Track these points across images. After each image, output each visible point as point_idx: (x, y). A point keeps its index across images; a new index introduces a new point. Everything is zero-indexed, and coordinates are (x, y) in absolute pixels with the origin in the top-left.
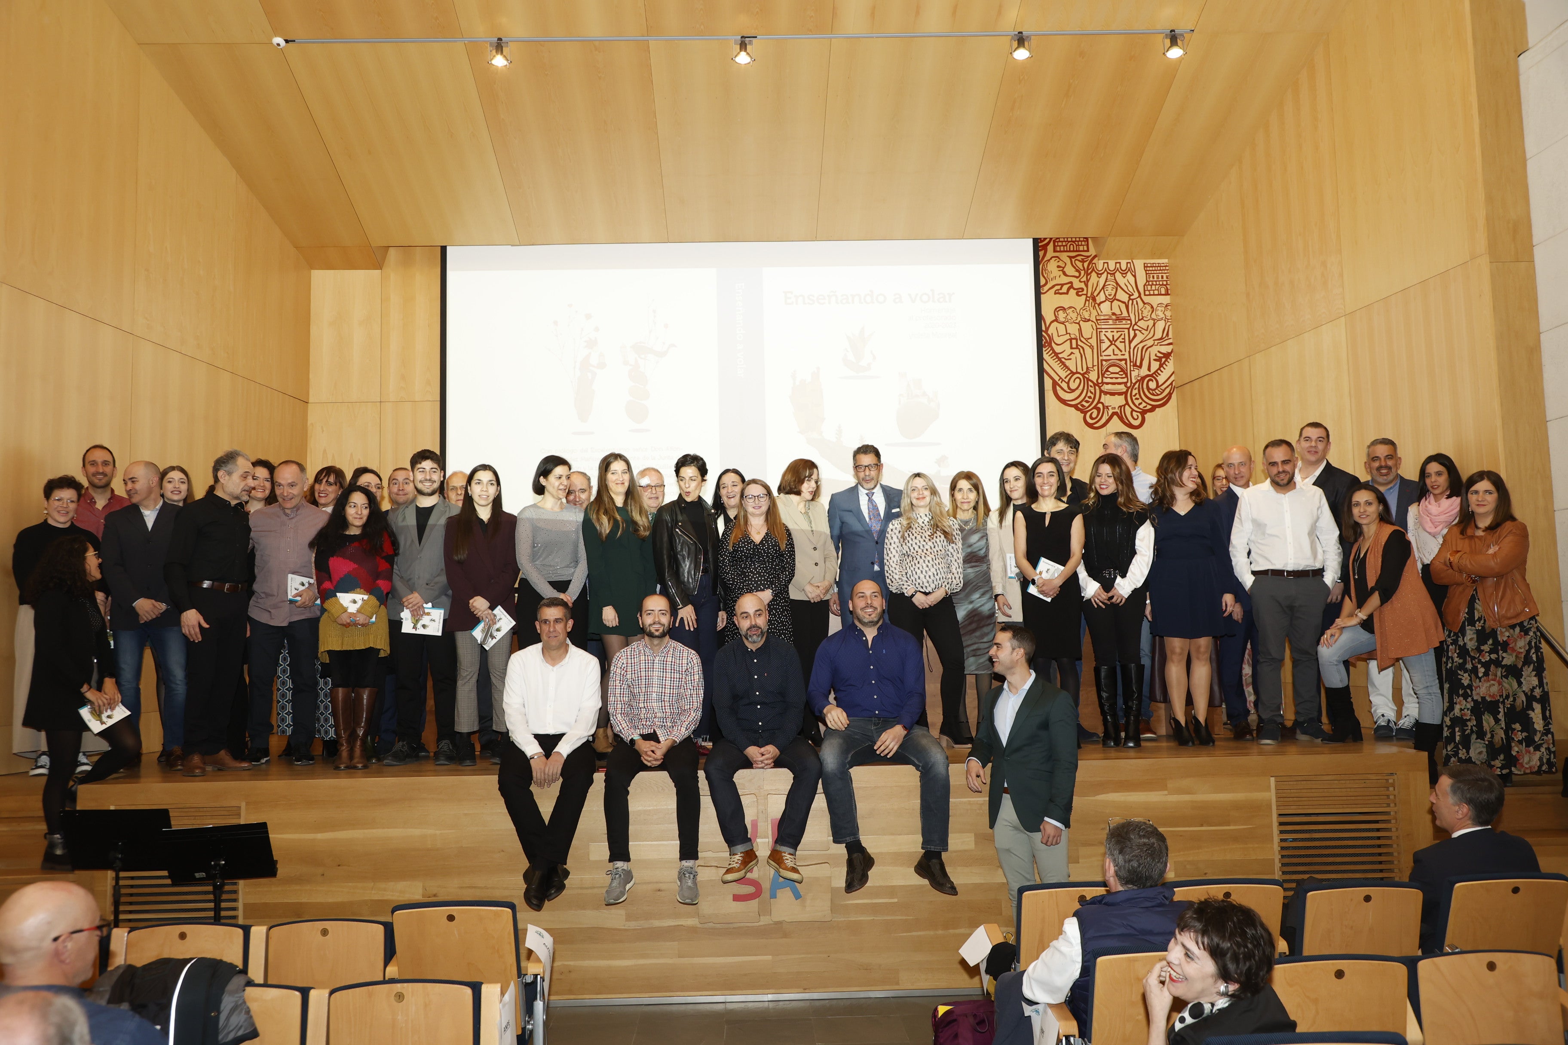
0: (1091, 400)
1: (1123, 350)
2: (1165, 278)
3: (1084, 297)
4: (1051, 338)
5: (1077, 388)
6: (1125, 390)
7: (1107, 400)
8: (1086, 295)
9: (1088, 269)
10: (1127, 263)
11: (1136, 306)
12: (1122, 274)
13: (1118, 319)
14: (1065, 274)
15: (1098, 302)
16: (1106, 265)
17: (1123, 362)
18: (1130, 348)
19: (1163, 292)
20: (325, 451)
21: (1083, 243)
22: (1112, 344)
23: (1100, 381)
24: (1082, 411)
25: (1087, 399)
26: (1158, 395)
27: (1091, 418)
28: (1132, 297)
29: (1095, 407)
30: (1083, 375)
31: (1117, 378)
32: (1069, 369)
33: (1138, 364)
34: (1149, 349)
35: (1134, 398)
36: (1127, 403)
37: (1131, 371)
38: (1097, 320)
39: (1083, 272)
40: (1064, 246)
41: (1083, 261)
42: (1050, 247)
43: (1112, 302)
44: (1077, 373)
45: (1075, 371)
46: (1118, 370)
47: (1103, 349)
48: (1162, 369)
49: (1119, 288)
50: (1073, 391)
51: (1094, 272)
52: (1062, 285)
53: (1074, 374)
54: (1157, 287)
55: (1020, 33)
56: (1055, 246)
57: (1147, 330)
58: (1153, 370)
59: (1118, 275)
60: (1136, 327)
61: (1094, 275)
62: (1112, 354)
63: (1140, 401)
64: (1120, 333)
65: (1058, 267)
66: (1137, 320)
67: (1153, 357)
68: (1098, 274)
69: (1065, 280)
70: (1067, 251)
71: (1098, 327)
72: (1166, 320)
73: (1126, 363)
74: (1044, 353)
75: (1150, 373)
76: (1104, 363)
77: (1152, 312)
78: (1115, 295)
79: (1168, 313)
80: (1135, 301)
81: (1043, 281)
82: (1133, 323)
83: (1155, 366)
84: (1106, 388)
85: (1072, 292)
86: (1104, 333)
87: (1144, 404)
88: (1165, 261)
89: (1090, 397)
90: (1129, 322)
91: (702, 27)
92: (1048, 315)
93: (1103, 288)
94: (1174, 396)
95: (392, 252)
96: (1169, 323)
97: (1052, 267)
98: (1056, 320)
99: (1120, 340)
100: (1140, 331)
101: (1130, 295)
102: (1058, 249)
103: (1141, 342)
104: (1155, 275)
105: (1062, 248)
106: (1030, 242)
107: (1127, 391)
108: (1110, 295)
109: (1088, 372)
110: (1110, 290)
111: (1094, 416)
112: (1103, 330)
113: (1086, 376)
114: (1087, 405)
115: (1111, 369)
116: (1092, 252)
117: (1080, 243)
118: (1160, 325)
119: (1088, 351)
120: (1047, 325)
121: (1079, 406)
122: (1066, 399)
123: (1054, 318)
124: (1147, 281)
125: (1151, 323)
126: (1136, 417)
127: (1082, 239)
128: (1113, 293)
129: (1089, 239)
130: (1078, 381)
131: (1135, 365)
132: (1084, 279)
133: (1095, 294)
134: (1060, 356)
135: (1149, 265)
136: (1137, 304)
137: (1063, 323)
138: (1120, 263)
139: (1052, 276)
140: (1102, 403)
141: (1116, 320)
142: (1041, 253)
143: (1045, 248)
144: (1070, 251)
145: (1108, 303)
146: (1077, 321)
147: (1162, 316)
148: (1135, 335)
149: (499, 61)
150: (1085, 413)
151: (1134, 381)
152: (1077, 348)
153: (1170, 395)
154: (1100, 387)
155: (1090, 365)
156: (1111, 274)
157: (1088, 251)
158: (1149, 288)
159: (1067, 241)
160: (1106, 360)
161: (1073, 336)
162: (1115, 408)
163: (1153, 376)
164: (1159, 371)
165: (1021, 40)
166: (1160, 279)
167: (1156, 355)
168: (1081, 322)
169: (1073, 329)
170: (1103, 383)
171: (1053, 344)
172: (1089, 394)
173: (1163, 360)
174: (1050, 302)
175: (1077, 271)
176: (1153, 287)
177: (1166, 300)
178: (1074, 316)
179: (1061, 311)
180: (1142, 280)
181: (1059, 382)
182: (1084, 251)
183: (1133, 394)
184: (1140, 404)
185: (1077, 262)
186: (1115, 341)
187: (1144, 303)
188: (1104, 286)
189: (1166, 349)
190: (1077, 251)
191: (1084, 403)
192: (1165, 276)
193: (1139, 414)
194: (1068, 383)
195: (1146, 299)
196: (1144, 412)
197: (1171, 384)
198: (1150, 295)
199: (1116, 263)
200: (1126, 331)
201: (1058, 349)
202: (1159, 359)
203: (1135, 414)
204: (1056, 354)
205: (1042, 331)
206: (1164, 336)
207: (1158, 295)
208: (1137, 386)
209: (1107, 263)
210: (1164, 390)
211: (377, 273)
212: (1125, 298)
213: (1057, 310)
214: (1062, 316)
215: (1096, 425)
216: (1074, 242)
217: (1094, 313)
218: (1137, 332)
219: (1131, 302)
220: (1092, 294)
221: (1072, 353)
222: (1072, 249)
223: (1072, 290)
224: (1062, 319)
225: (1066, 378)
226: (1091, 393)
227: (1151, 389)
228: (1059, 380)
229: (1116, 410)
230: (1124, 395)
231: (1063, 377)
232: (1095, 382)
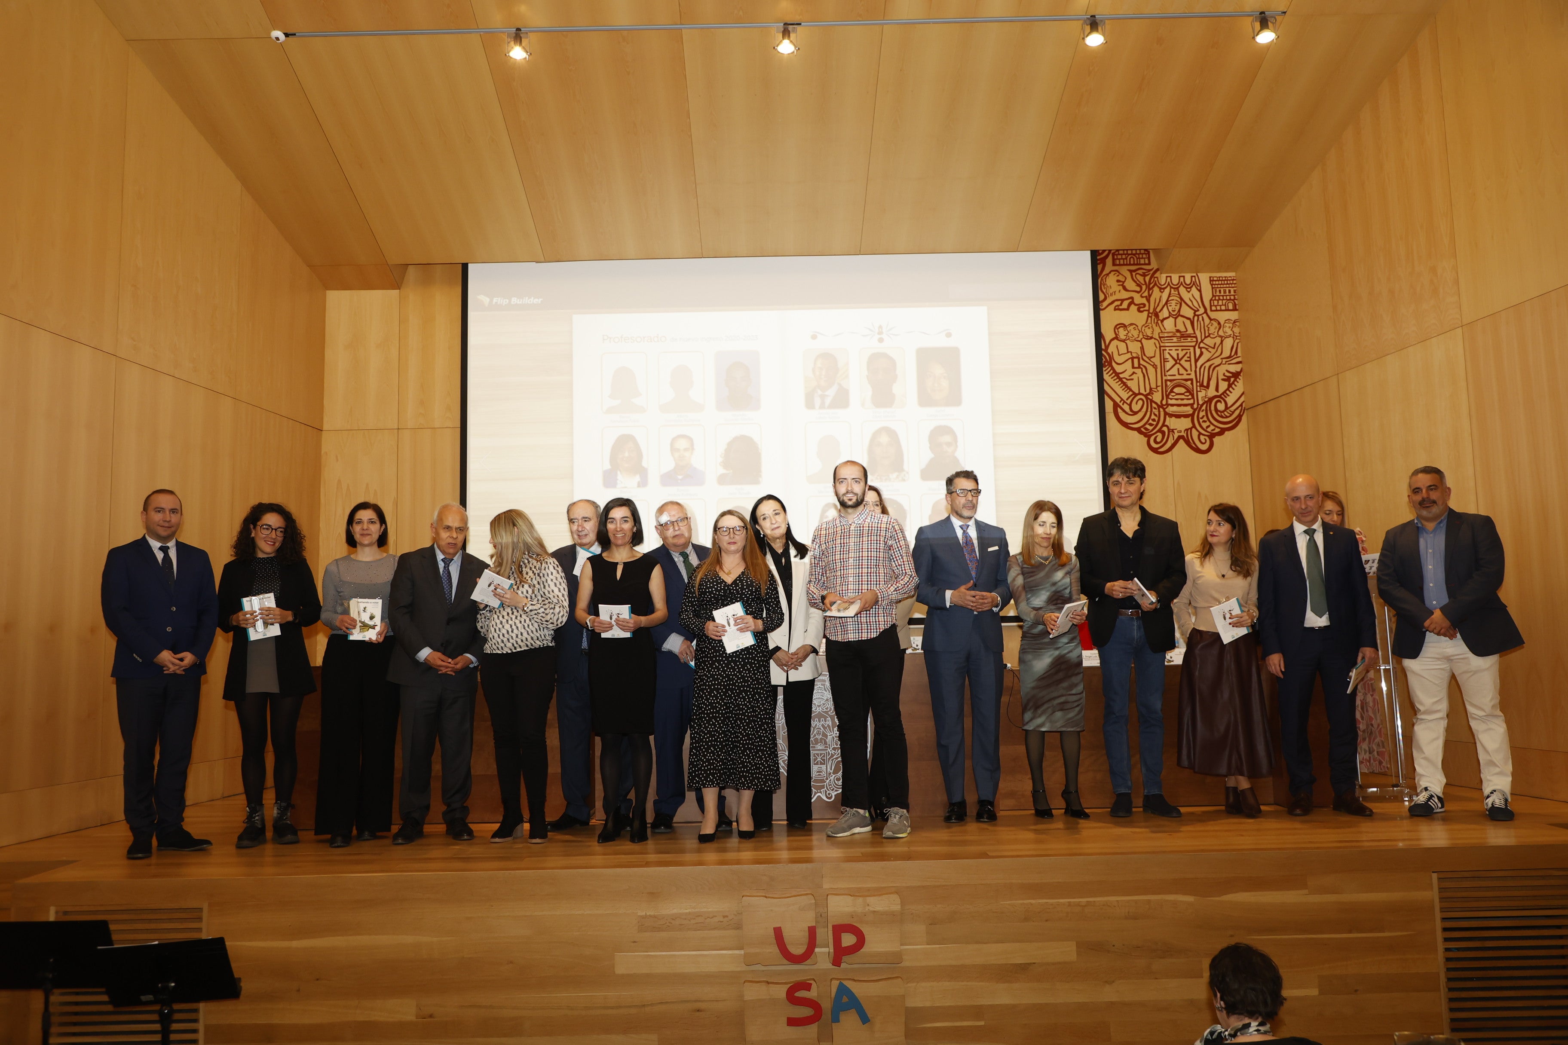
0: (1155, 423)
1: (1188, 368)
2: (1232, 293)
3: (1146, 313)
4: (1111, 357)
5: (1140, 410)
6: (1191, 412)
7: (1172, 422)
8: (1149, 310)
9: (1150, 283)
10: (1192, 277)
11: (1202, 322)
12: (1186, 288)
13: (1182, 336)
14: (1125, 289)
15: (1161, 318)
16: (1169, 279)
17: (1189, 383)
18: (1196, 367)
19: (1231, 307)
20: (339, 481)
21: (1144, 256)
22: (1176, 363)
23: (1164, 402)
24: (1145, 435)
26: (1227, 417)
28: (1197, 313)
29: (1160, 431)
30: (1146, 396)
31: (1182, 399)
32: (1131, 390)
33: (1205, 384)
34: (1217, 368)
35: (1201, 420)
36: (1194, 426)
37: (1197, 391)
38: (1160, 337)
39: (1144, 287)
40: (1124, 259)
41: (1144, 275)
42: (1109, 261)
43: (1176, 318)
44: (1140, 394)
45: (1137, 392)
46: (1183, 390)
47: (1168, 367)
48: (1231, 389)
49: (1183, 303)
50: (1135, 413)
51: (1156, 287)
52: (1122, 301)
53: (1135, 395)
54: (1224, 302)
55: (1093, 16)
56: (1114, 260)
57: (1214, 348)
58: (1221, 390)
59: (1182, 290)
60: (1202, 345)
61: (1156, 289)
62: (1177, 374)
63: (1208, 423)
64: (1185, 352)
65: (1118, 281)
66: (1203, 337)
67: (1221, 377)
68: (1160, 289)
69: (1125, 295)
70: (1127, 265)
71: (1162, 344)
72: (1235, 337)
73: (1192, 384)
74: (1105, 373)
75: (1219, 394)
76: (1169, 383)
77: (1220, 329)
78: (1179, 311)
79: (1236, 330)
80: (1200, 317)
81: (1102, 296)
82: (1199, 340)
83: (1223, 386)
84: (1171, 409)
85: (1133, 308)
86: (1168, 351)
87: (1212, 427)
88: (1232, 274)
89: (1154, 420)
90: (1194, 339)
91: (741, 13)
92: (1108, 332)
93: (1166, 303)
94: (1244, 418)
95: (411, 269)
96: (1237, 341)
97: (1111, 281)
98: (1116, 338)
99: (1185, 358)
100: (1207, 349)
101: (1195, 311)
102: (1118, 262)
103: (1208, 360)
104: (1222, 289)
105: (1122, 262)
106: (1088, 254)
107: (1194, 413)
108: (1174, 311)
109: (1151, 391)
110: (1173, 306)
111: (1159, 440)
112: (1167, 348)
113: (1149, 397)
114: (1150, 428)
115: (1176, 390)
116: (1154, 265)
117: (1141, 256)
118: (1228, 343)
119: (1151, 370)
120: (1107, 343)
121: (1142, 429)
122: (1129, 421)
123: (1114, 336)
124: (1213, 296)
125: (1218, 340)
126: (1203, 441)
127: (1142, 252)
128: (1177, 308)
129: (1151, 251)
130: (1140, 402)
131: (1202, 385)
132: (1146, 294)
133: (1158, 310)
134: (1121, 376)
135: (1215, 279)
136: (1203, 320)
137: (1123, 341)
138: (1184, 277)
139: (1111, 291)
140: (1167, 426)
141: (1181, 337)
142: (1100, 267)
143: (1104, 261)
144: (1130, 264)
145: (1171, 320)
146: (1139, 339)
147: (1230, 332)
148: (1202, 354)
149: (518, 53)
150: (1149, 437)
151: (1201, 402)
152: (1139, 367)
153: (1240, 417)
154: (1164, 409)
155: (1153, 386)
156: (1174, 288)
157: (1149, 264)
158: (1216, 303)
159: (1127, 254)
160: (1171, 381)
161: (1134, 355)
162: (1181, 432)
163: (1222, 397)
164: (1228, 392)
165: (1094, 24)
166: (1227, 294)
167: (1224, 375)
168: (1144, 341)
169: (1135, 347)
170: (1168, 405)
171: (1114, 364)
172: (1153, 417)
173: (1232, 379)
174: (1109, 318)
175: (1138, 285)
176: (1220, 303)
177: (1234, 315)
178: (1135, 333)
179: (1122, 328)
180: (1207, 294)
181: (1121, 404)
182: (1145, 264)
183: (1201, 416)
184: (1208, 427)
185: (1137, 276)
186: (1180, 360)
187: (1211, 319)
188: (1167, 301)
189: (1234, 368)
190: (1137, 264)
191: (1147, 426)
192: (1232, 290)
193: (1207, 438)
194: (1130, 405)
195: (1213, 315)
196: (1212, 436)
197: (1241, 405)
198: (1217, 310)
199: (1180, 277)
200: (1192, 349)
201: (1119, 369)
202: (1227, 379)
203: (1202, 437)
204: (1117, 374)
205: (1102, 349)
206: (1233, 354)
207: (1226, 310)
208: (1204, 407)
209: (1170, 277)
210: (1233, 412)
211: (395, 292)
212: (1189, 313)
213: (1117, 327)
214: (1122, 333)
215: (1160, 450)
216: (1134, 255)
217: (1157, 330)
218: (1203, 350)
219: (1196, 318)
220: (1155, 309)
221: (1134, 373)
222: (1132, 262)
223: (1133, 305)
224: (1122, 337)
225: (1127, 399)
226: (1155, 415)
227: (1220, 411)
228: (1120, 402)
229: (1182, 434)
230: (1190, 417)
231: (1125, 399)
232: (1159, 403)
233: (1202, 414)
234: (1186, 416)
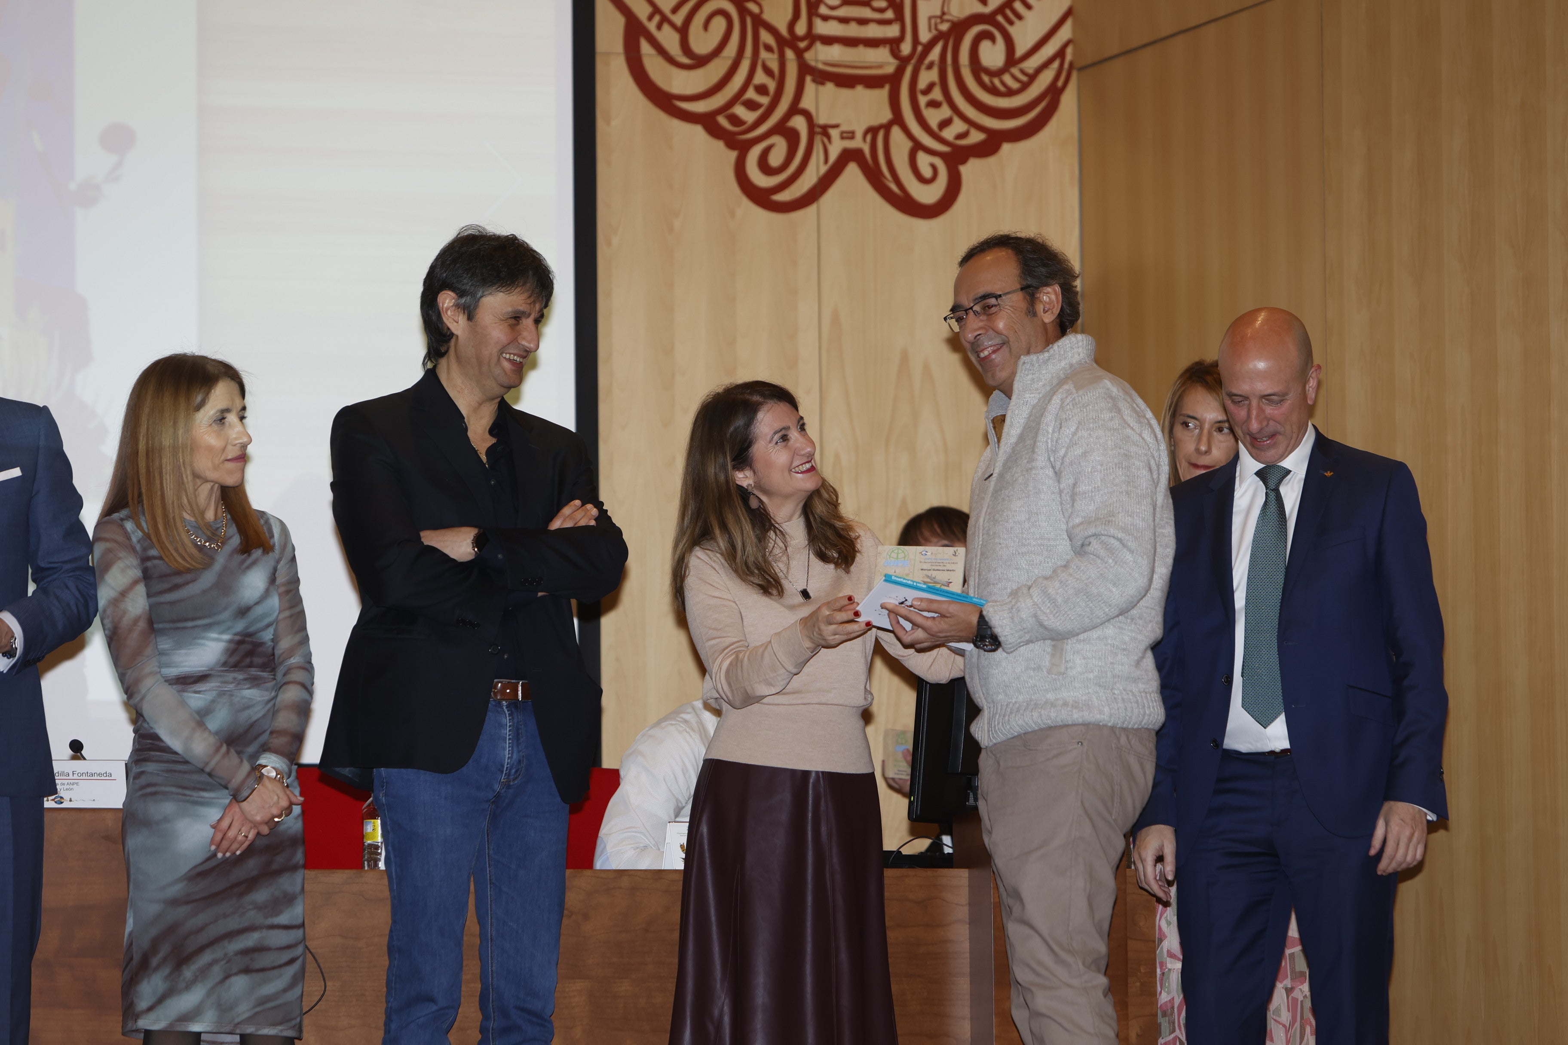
0: (765, 100)
5: (718, 50)
6: (890, 69)
7: (823, 101)
23: (801, 29)
24: (731, 141)
25: (751, 94)
26: (1010, 93)
27: (764, 167)
29: (781, 127)
31: (863, 22)
35: (923, 100)
36: (898, 119)
50: (700, 62)
63: (945, 112)
75: (987, 10)
84: (821, 55)
87: (958, 126)
89: (762, 90)
94: (1069, 101)
107: (899, 72)
111: (776, 159)
113: (751, 6)
114: (748, 116)
121: (722, 121)
122: (675, 88)
126: (927, 173)
130: (719, 24)
140: (807, 114)
151: (925, 36)
153: (1054, 93)
154: (799, 53)
162: (851, 135)
163: (996, 21)
170: (812, 38)
172: (760, 78)
181: (652, 26)
183: (922, 84)
184: (945, 123)
191: (740, 111)
193: (938, 163)
194: (683, 31)
196: (956, 156)
197: (1060, 54)
210: (1032, 78)
215: (777, 196)
225: (675, 10)
226: (768, 71)
227: (992, 74)
228: (650, 18)
229: (857, 143)
230: (887, 88)
231: (666, 9)
232: (784, 31)
233: (927, 77)
234: (872, 82)
